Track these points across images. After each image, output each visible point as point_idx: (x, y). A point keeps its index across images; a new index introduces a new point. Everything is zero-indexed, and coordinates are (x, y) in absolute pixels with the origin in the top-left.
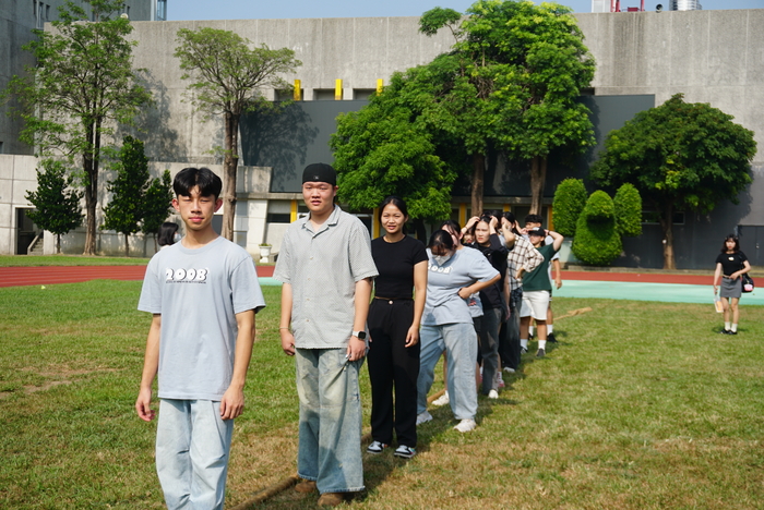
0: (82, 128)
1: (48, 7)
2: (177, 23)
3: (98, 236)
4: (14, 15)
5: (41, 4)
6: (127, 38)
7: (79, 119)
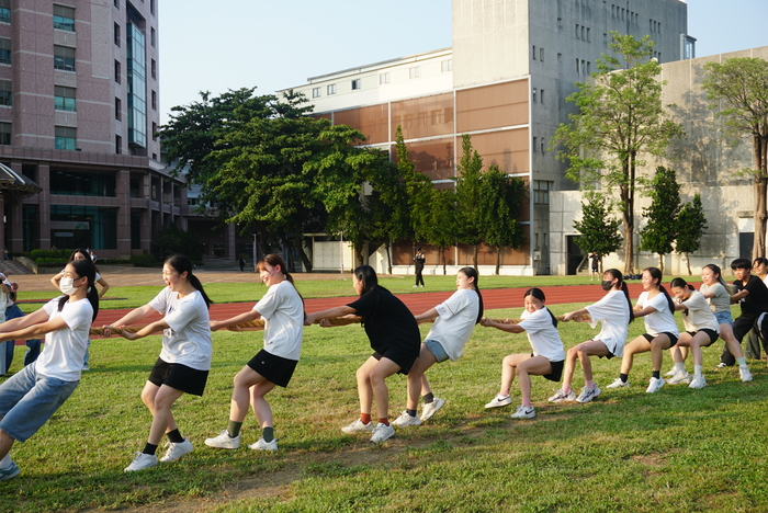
0: (618, 163)
1: (589, 63)
2: (704, 58)
3: (635, 257)
4: (561, 74)
5: (583, 61)
6: (658, 79)
7: (616, 155)
